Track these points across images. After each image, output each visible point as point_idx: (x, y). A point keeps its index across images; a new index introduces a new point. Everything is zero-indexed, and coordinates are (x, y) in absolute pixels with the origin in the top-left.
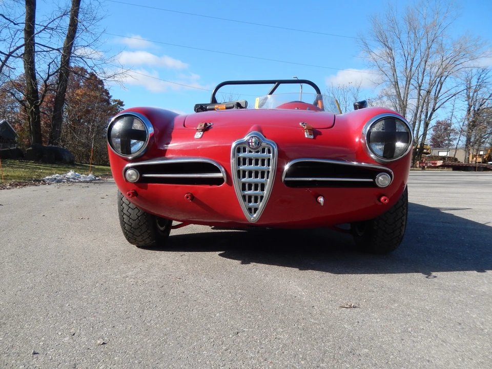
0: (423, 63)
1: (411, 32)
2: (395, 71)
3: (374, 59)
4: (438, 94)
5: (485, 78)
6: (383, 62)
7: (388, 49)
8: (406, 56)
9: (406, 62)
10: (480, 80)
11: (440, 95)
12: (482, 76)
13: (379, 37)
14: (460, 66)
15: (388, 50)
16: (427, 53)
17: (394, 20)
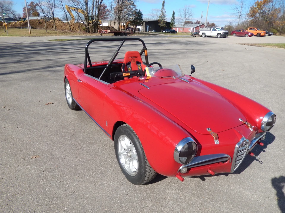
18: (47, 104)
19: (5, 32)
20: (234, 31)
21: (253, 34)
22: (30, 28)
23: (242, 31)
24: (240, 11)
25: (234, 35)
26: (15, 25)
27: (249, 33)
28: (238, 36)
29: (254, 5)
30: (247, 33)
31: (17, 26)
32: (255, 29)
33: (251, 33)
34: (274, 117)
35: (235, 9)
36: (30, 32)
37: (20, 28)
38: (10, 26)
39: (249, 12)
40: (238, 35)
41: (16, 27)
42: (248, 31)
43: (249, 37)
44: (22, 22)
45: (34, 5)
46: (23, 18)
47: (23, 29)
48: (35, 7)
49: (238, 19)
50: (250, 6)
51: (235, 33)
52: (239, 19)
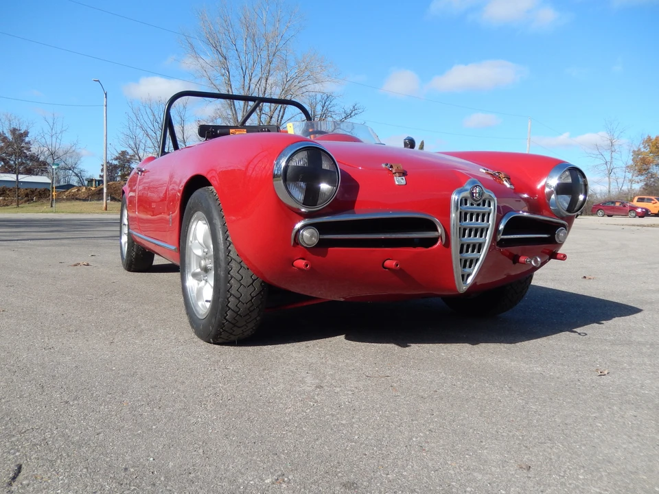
0: (263, 81)
1: (248, 40)
2: (231, 87)
3: (203, 67)
4: (281, 121)
5: (330, 106)
6: (215, 72)
7: (220, 56)
8: (244, 69)
9: (244, 77)
10: (325, 108)
11: (283, 122)
12: (327, 103)
13: (210, 40)
14: (304, 90)
15: (221, 58)
16: (268, 68)
17: (228, 20)
18: (76, 265)
19: (52, 206)
20: (599, 205)
21: (647, 210)
22: (107, 200)
23: (618, 204)
24: (608, 159)
25: (600, 213)
26: (77, 195)
27: (637, 208)
28: (611, 216)
29: (642, 146)
30: (633, 209)
31: (81, 198)
32: (653, 200)
33: (642, 208)
34: (576, 172)
35: (594, 156)
36: (104, 205)
37: (85, 200)
38: (65, 197)
39: (631, 162)
40: (611, 213)
41: (77, 199)
42: (635, 203)
43: (640, 217)
44: (93, 189)
45: (128, 157)
46: (96, 181)
47: (93, 202)
48: (129, 161)
49: (607, 178)
50: (632, 149)
51: (601, 208)
52: (609, 178)
